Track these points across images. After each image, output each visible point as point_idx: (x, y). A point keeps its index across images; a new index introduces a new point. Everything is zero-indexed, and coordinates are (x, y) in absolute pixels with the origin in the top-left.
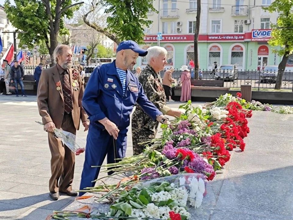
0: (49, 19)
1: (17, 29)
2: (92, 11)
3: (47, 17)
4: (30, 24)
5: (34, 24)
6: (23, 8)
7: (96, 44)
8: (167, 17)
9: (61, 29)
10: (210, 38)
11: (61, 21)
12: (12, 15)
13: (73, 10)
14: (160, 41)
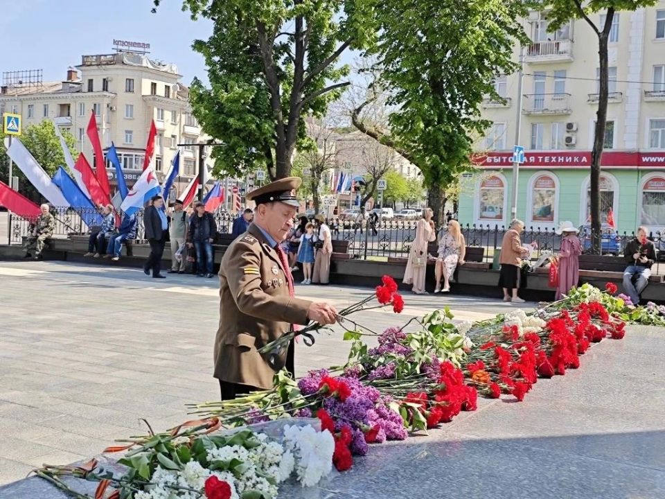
0: (277, 118)
1: (211, 138)
2: (372, 100)
3: (272, 115)
4: (236, 129)
5: (244, 127)
6: (225, 95)
7: (382, 171)
8: (543, 111)
9: (300, 140)
10: (645, 159)
11: (301, 123)
12: (202, 109)
13: (327, 99)
14: (520, 165)
